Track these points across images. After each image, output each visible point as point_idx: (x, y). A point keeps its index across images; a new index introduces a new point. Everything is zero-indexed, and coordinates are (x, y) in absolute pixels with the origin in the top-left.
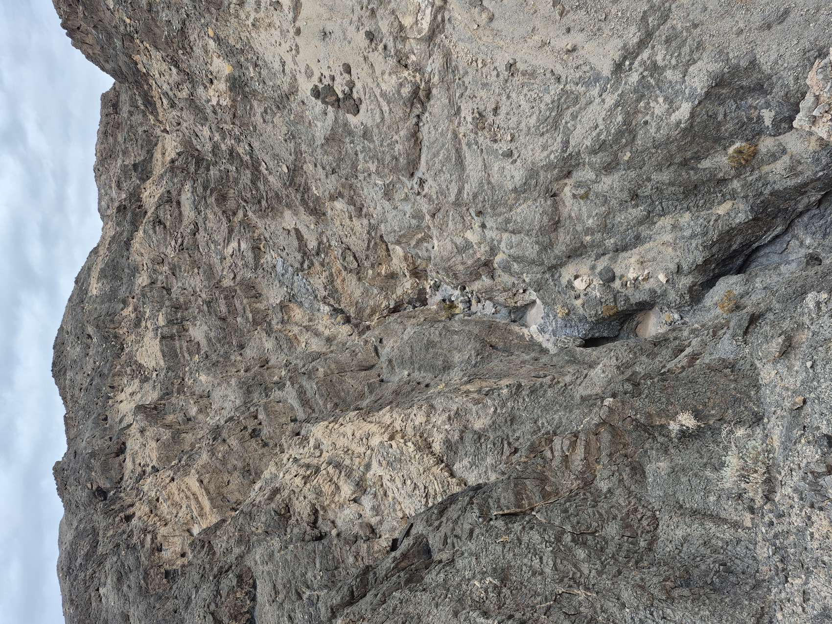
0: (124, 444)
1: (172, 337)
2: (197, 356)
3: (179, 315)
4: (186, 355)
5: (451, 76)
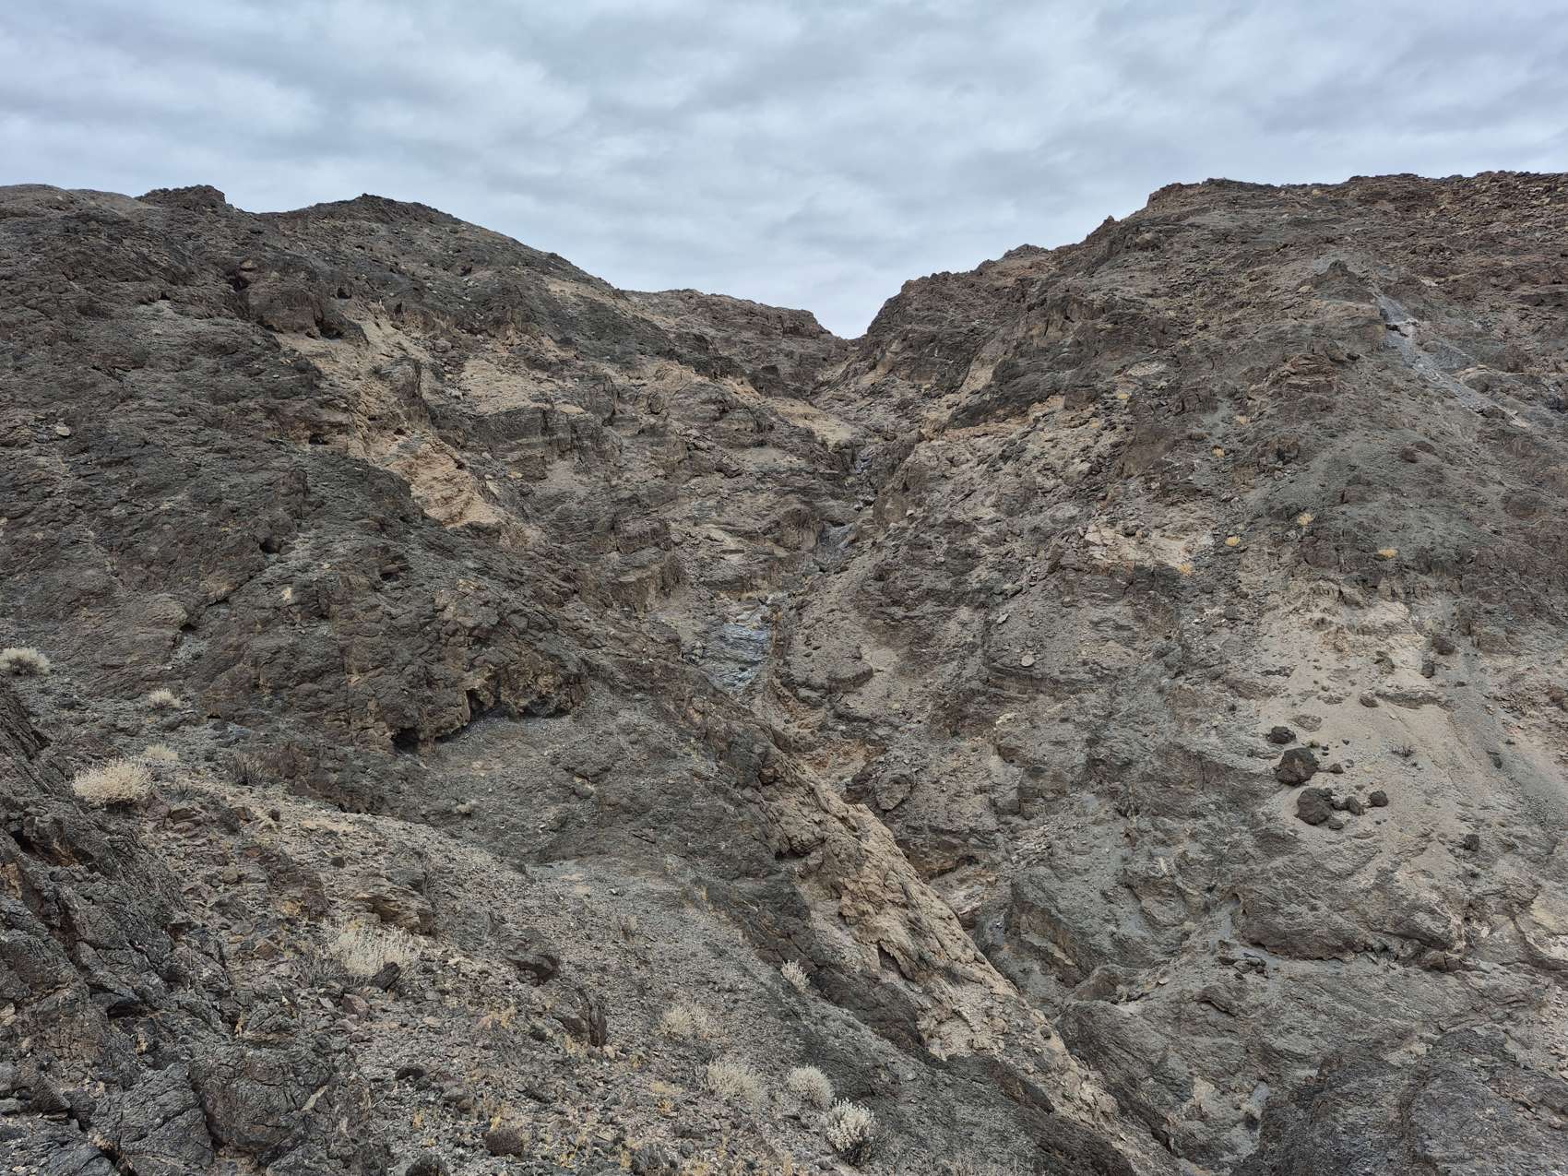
0: (339, 335)
2: (520, 475)
3: (587, 443)
5: (1499, 1013)
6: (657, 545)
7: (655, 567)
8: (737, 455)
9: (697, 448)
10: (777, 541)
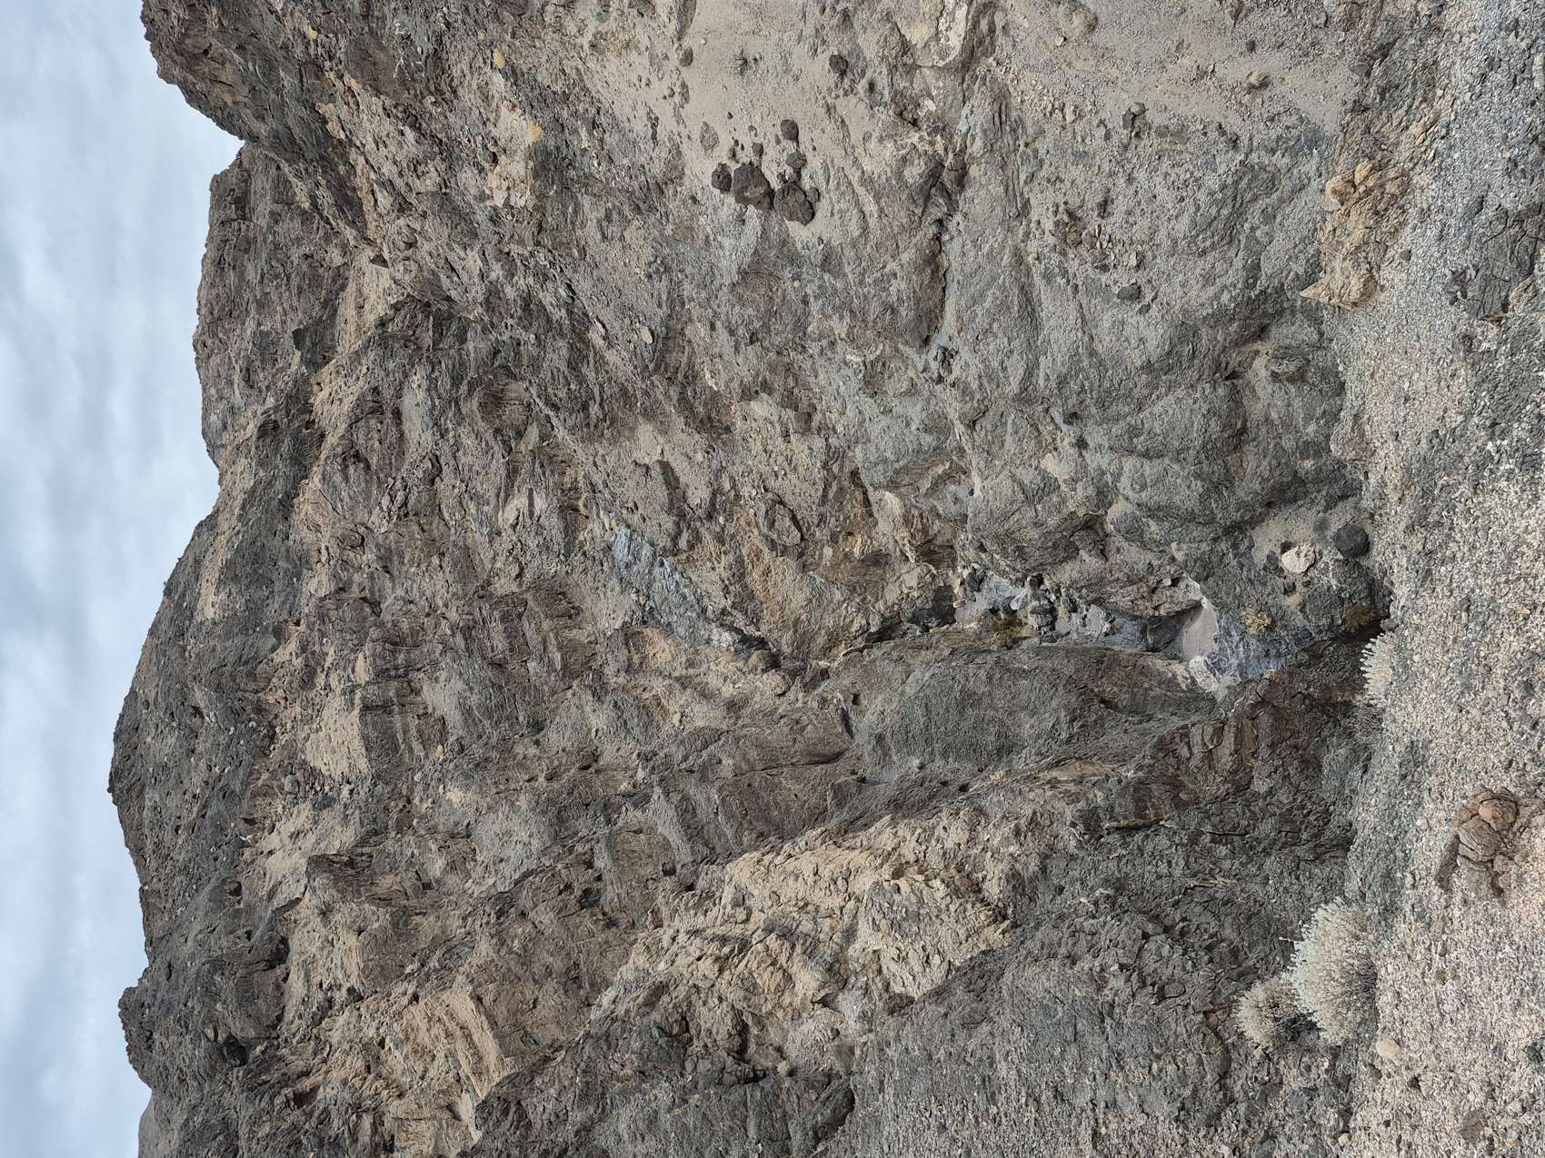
0: (284, 941)
1: (386, 707)
2: (440, 747)
3: (401, 658)
4: (417, 746)
6: (520, 616)
7: (546, 625)
8: (412, 454)
9: (405, 504)
10: (520, 435)
